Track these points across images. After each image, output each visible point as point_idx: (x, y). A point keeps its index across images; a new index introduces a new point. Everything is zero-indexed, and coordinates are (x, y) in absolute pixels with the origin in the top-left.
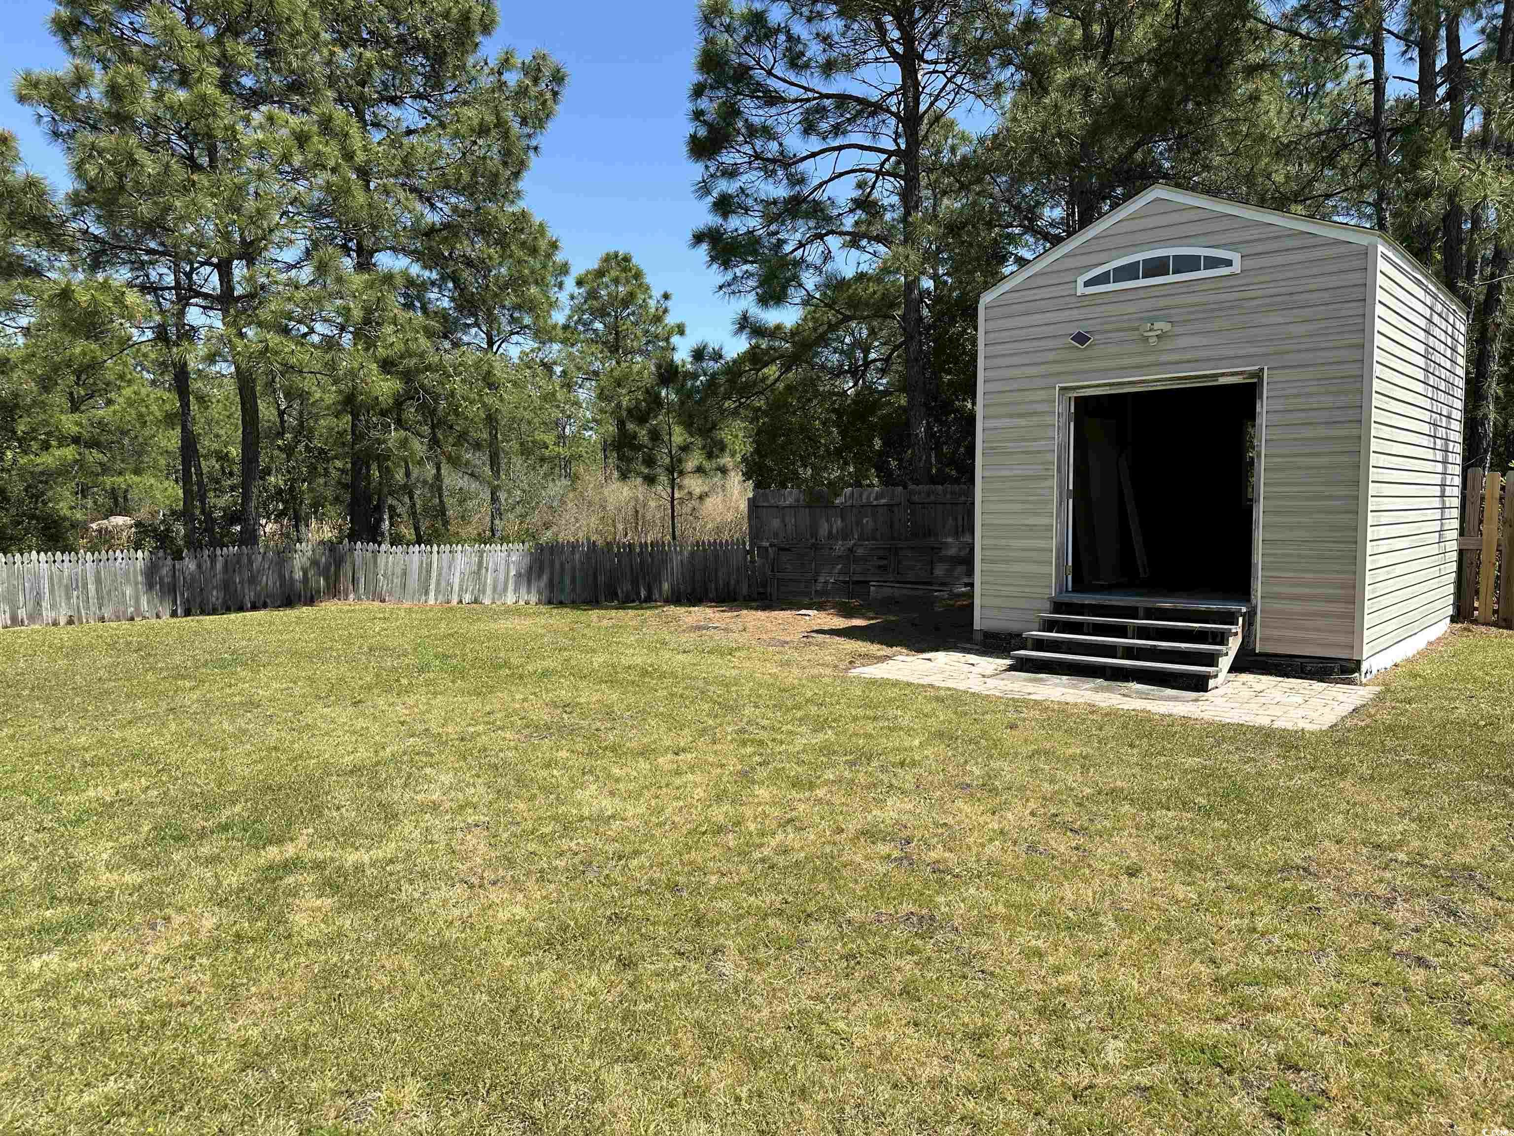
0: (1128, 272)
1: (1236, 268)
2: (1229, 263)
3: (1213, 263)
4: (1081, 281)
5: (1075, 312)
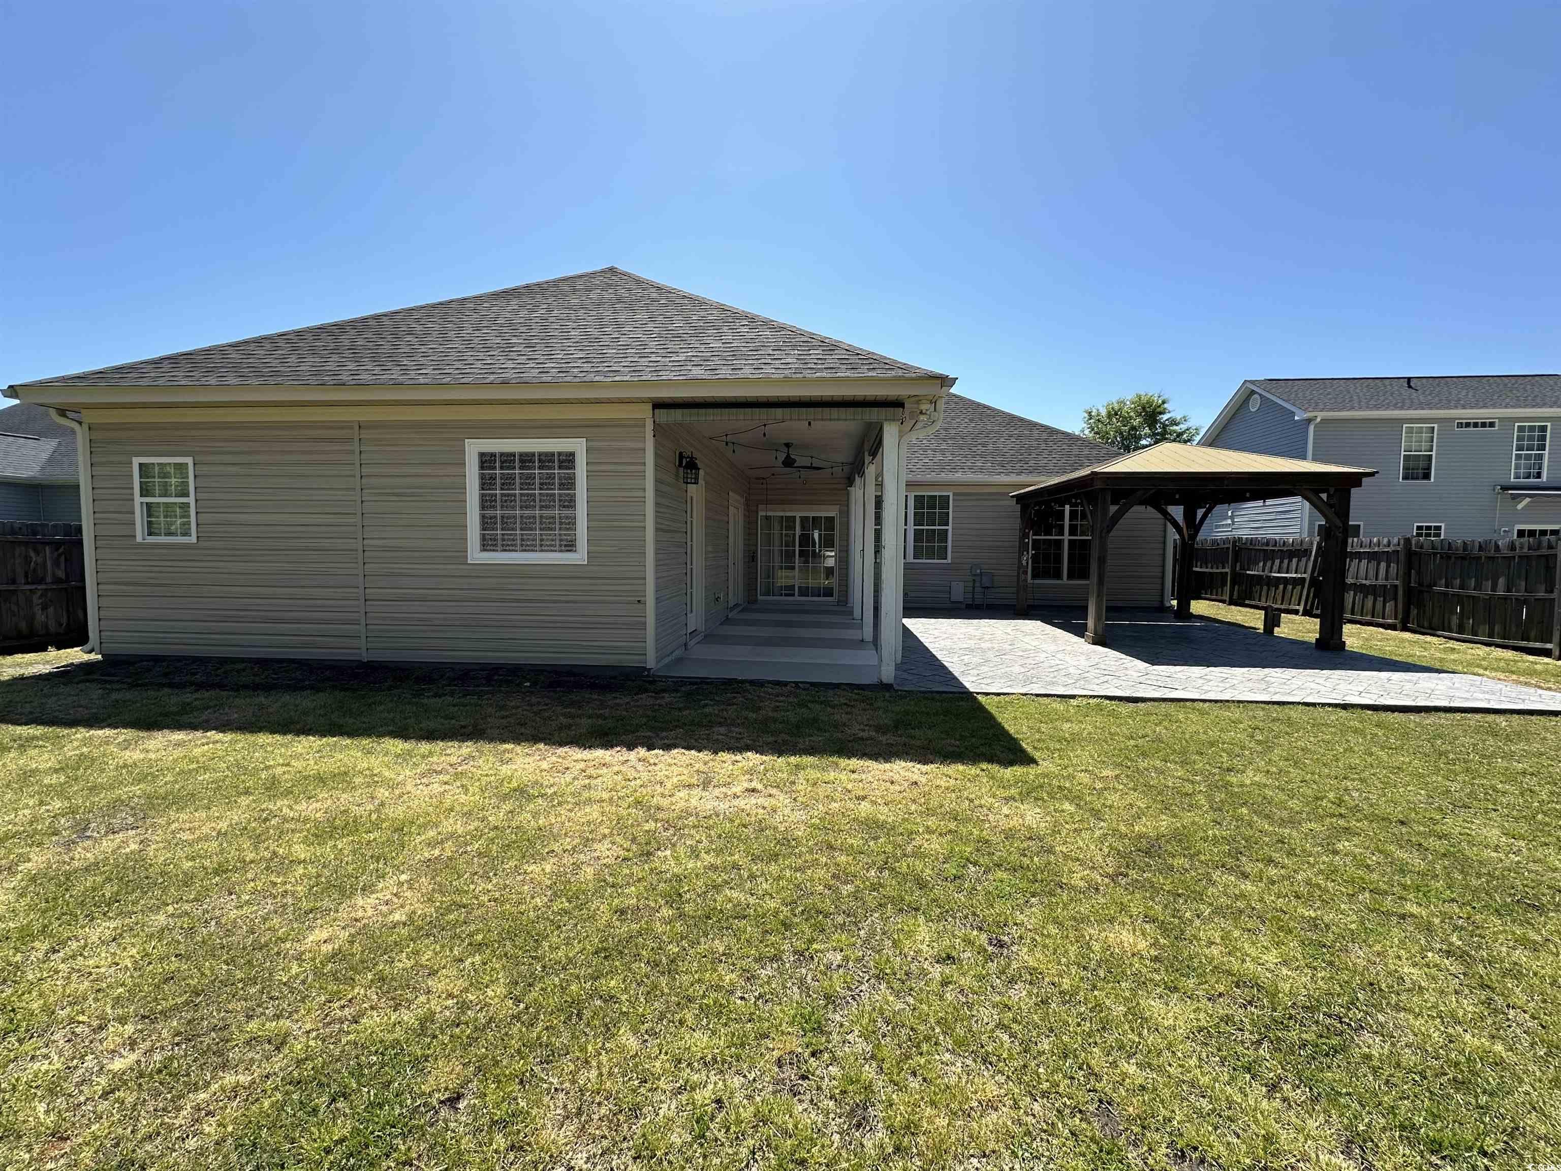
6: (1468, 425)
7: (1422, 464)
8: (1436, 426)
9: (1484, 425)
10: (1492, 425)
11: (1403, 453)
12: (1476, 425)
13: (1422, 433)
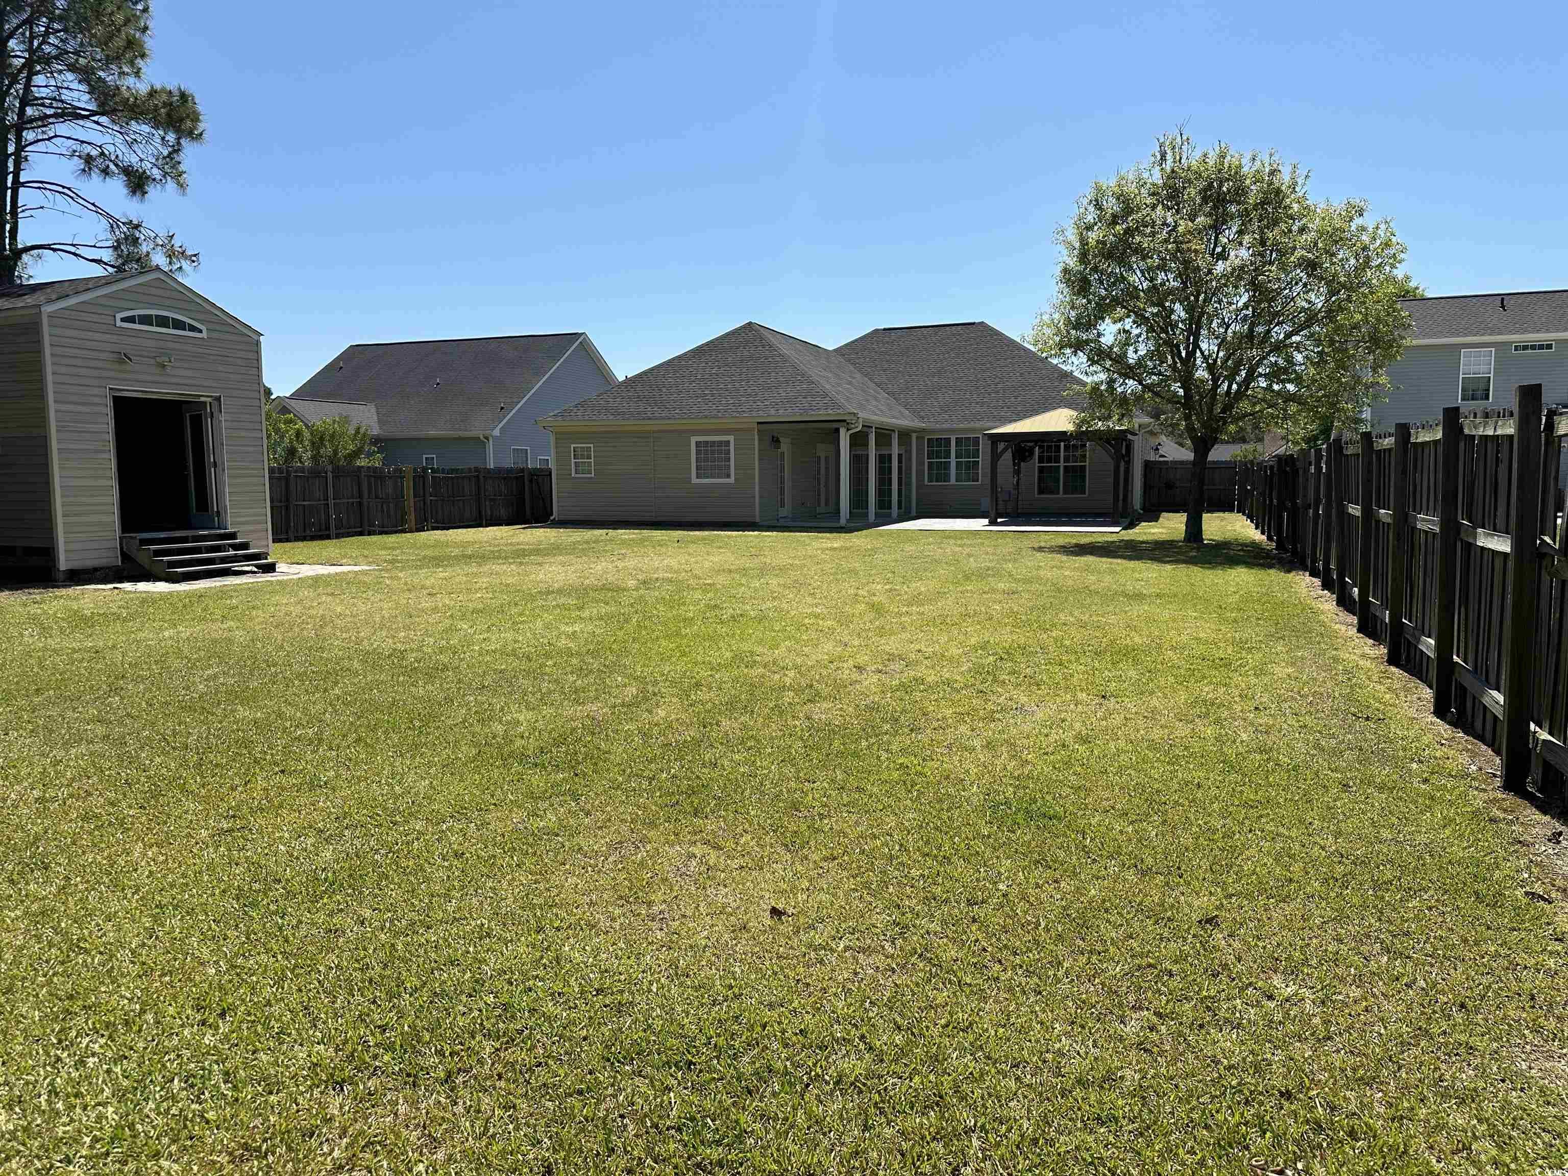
0: (146, 320)
1: (204, 335)
2: (200, 331)
3: (193, 328)
4: (119, 316)
5: (115, 337)
6: (1525, 348)
7: (1482, 386)
8: (1493, 349)
9: (1541, 347)
10: (1549, 347)
11: (1461, 376)
12: (1533, 347)
13: (1480, 357)
